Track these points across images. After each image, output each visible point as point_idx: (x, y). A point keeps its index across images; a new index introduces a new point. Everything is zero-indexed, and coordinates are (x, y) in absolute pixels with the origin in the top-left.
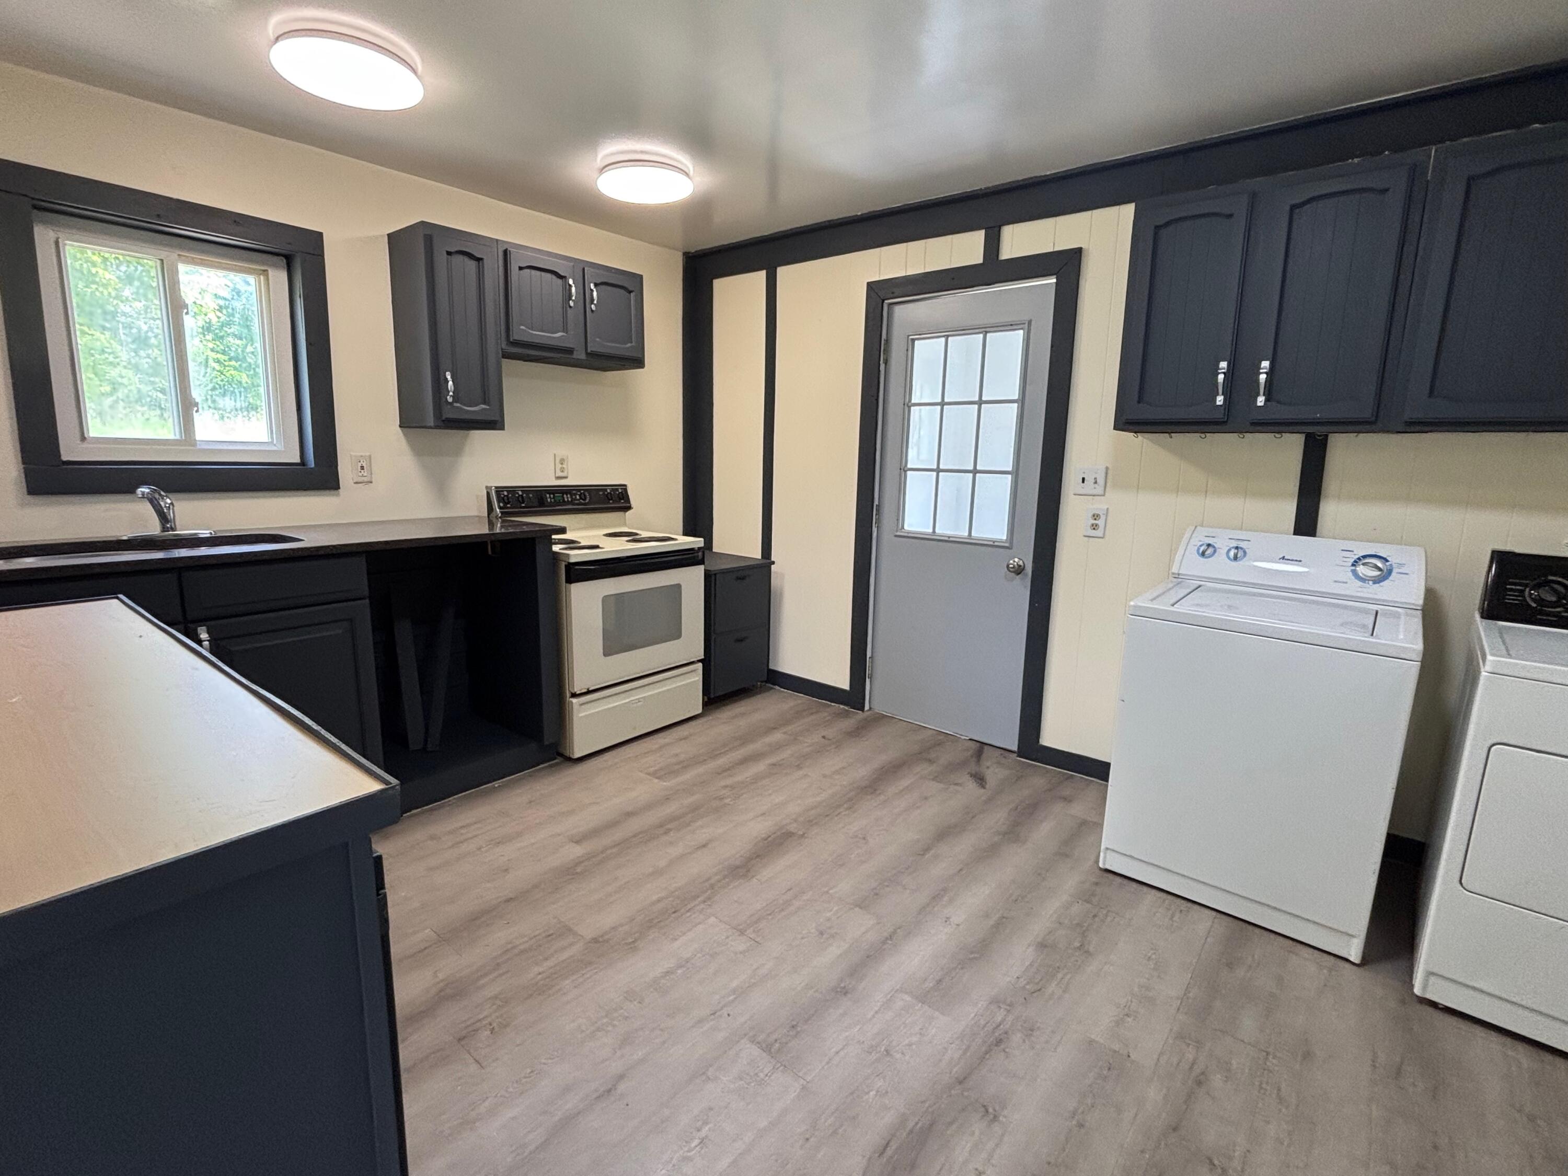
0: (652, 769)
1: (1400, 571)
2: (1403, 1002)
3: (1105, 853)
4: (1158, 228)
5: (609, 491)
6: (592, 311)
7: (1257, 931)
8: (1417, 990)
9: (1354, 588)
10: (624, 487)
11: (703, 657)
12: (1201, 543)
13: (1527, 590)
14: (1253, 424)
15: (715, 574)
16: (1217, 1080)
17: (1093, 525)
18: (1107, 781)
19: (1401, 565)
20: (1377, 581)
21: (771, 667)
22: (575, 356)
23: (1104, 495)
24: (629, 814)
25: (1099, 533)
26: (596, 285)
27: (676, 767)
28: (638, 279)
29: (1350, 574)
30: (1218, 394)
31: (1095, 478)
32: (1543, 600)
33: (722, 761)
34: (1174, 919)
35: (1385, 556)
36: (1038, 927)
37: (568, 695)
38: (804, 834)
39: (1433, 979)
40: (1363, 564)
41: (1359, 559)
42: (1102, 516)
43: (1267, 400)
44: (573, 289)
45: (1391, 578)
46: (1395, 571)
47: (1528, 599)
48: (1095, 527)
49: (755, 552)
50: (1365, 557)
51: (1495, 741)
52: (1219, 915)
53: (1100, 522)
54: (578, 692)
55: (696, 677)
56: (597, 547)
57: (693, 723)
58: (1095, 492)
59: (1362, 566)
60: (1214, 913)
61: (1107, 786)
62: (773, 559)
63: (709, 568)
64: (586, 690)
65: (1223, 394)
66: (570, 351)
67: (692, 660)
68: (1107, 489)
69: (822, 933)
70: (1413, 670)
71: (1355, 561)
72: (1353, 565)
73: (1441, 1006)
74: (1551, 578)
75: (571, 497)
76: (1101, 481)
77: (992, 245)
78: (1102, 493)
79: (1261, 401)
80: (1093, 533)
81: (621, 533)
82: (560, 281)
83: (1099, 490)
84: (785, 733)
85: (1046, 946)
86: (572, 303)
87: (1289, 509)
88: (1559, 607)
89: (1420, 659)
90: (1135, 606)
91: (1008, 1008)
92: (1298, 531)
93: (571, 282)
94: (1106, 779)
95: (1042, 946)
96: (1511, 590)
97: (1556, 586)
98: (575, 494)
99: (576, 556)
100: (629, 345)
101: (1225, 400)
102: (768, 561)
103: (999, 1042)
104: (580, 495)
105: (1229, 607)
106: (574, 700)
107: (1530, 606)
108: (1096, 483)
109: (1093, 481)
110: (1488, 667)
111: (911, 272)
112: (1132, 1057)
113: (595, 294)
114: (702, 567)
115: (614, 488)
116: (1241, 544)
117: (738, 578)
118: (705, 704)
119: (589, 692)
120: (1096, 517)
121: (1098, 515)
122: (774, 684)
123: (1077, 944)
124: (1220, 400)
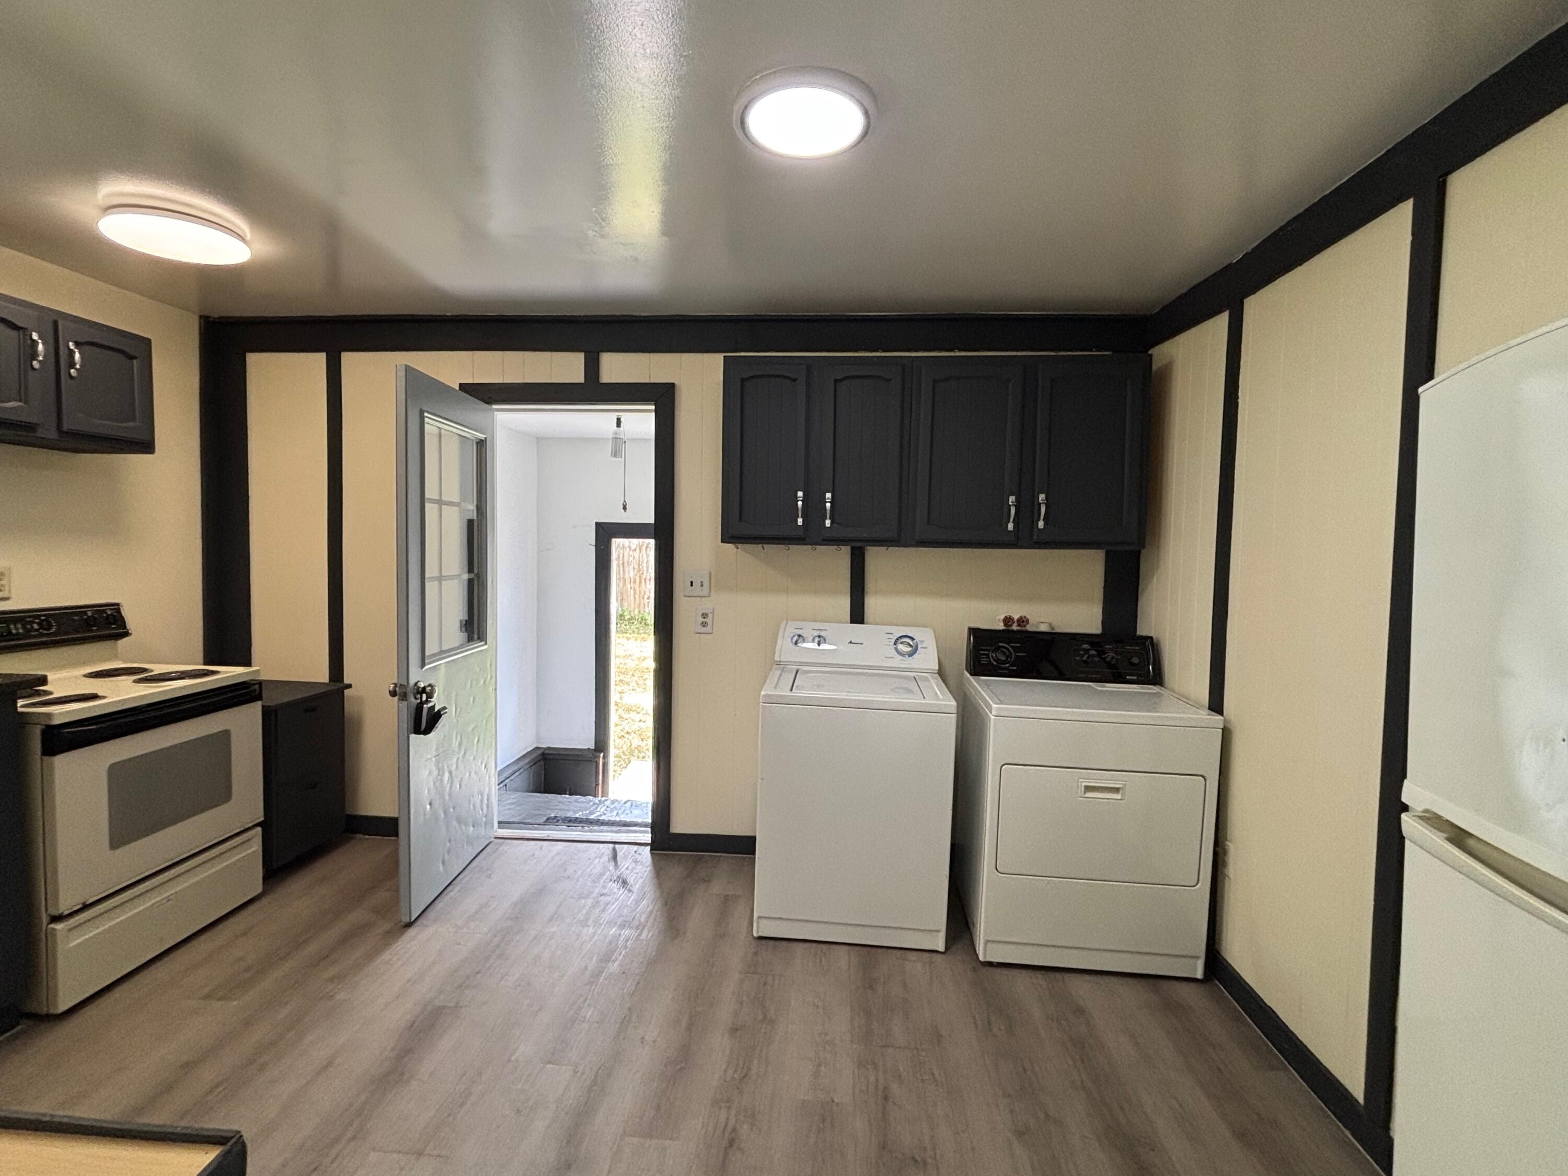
0: (206, 990)
1: (922, 646)
2: (974, 970)
3: (758, 923)
4: (743, 380)
5: (90, 614)
6: (71, 377)
7: (880, 950)
8: (981, 958)
9: (898, 662)
10: (116, 607)
11: (262, 819)
12: (792, 635)
13: (990, 653)
14: (823, 540)
15: (276, 711)
16: (894, 1087)
17: (703, 623)
18: (754, 853)
19: (922, 642)
20: (911, 654)
21: (349, 811)
22: (38, 435)
23: (710, 596)
24: (188, 1066)
25: (708, 629)
26: (77, 344)
27: (247, 975)
28: (146, 343)
29: (894, 650)
30: (798, 517)
31: (702, 582)
32: (999, 659)
33: (312, 949)
34: (823, 964)
35: (912, 636)
36: (725, 1013)
37: (45, 919)
38: (457, 1003)
39: (989, 945)
40: (902, 643)
41: (897, 639)
42: (710, 615)
43: (832, 523)
44: (41, 347)
45: (918, 652)
46: (919, 646)
47: (991, 659)
48: (704, 624)
49: (322, 675)
50: (901, 637)
51: (1002, 764)
52: (851, 948)
53: (709, 620)
54: (66, 913)
55: (255, 846)
56: (94, 697)
57: (251, 908)
58: (701, 594)
59: (900, 645)
60: (847, 947)
61: (755, 858)
62: (346, 681)
63: (266, 704)
64: (80, 906)
65: (802, 517)
66: (31, 428)
67: (247, 826)
68: (712, 591)
69: (518, 1111)
70: (952, 719)
71: (896, 641)
72: (895, 644)
73: (995, 964)
74: (1001, 644)
75: (24, 627)
76: (706, 584)
77: (592, 368)
78: (708, 595)
79: (828, 523)
80: (703, 630)
81: (116, 670)
82: (14, 333)
83: (705, 591)
84: (389, 890)
85: (737, 1030)
86: (36, 364)
87: (844, 603)
88: (1007, 663)
89: (956, 712)
90: (765, 696)
91: (728, 1105)
92: (853, 621)
93: (35, 336)
94: (753, 852)
95: (734, 1030)
96: (983, 654)
97: (1004, 650)
98: (32, 623)
99: (61, 714)
100: (131, 424)
101: (803, 521)
102: (339, 685)
103: (731, 1142)
104: (39, 624)
105: (818, 686)
106: (59, 926)
107: (993, 664)
108: (702, 586)
109: (700, 584)
110: (994, 713)
111: (509, 380)
112: (836, 1100)
113: (77, 356)
114: (259, 703)
115: (99, 609)
116: (822, 634)
117: (307, 711)
118: (266, 878)
119: (86, 907)
120: (705, 615)
121: (707, 614)
122: (356, 833)
123: (760, 1017)
124: (800, 521)
